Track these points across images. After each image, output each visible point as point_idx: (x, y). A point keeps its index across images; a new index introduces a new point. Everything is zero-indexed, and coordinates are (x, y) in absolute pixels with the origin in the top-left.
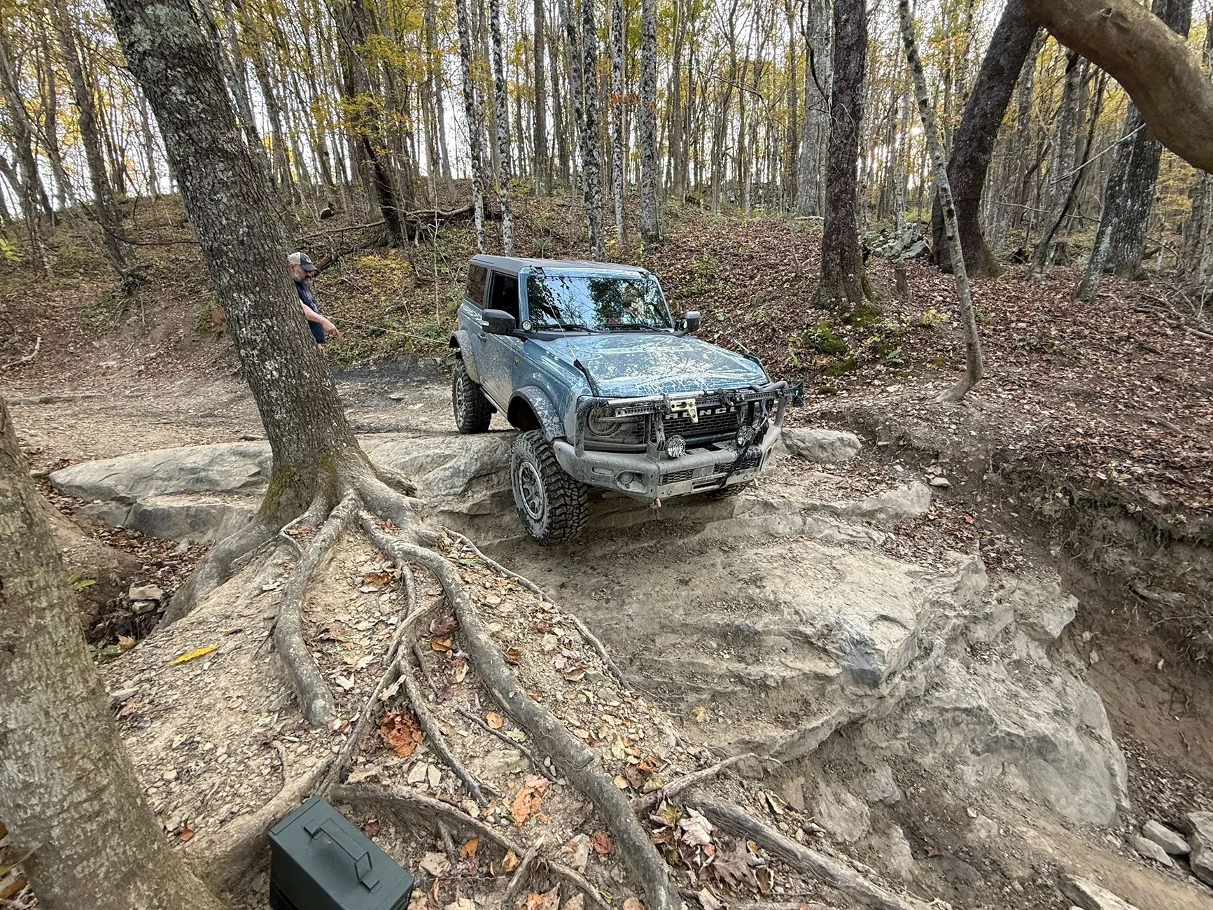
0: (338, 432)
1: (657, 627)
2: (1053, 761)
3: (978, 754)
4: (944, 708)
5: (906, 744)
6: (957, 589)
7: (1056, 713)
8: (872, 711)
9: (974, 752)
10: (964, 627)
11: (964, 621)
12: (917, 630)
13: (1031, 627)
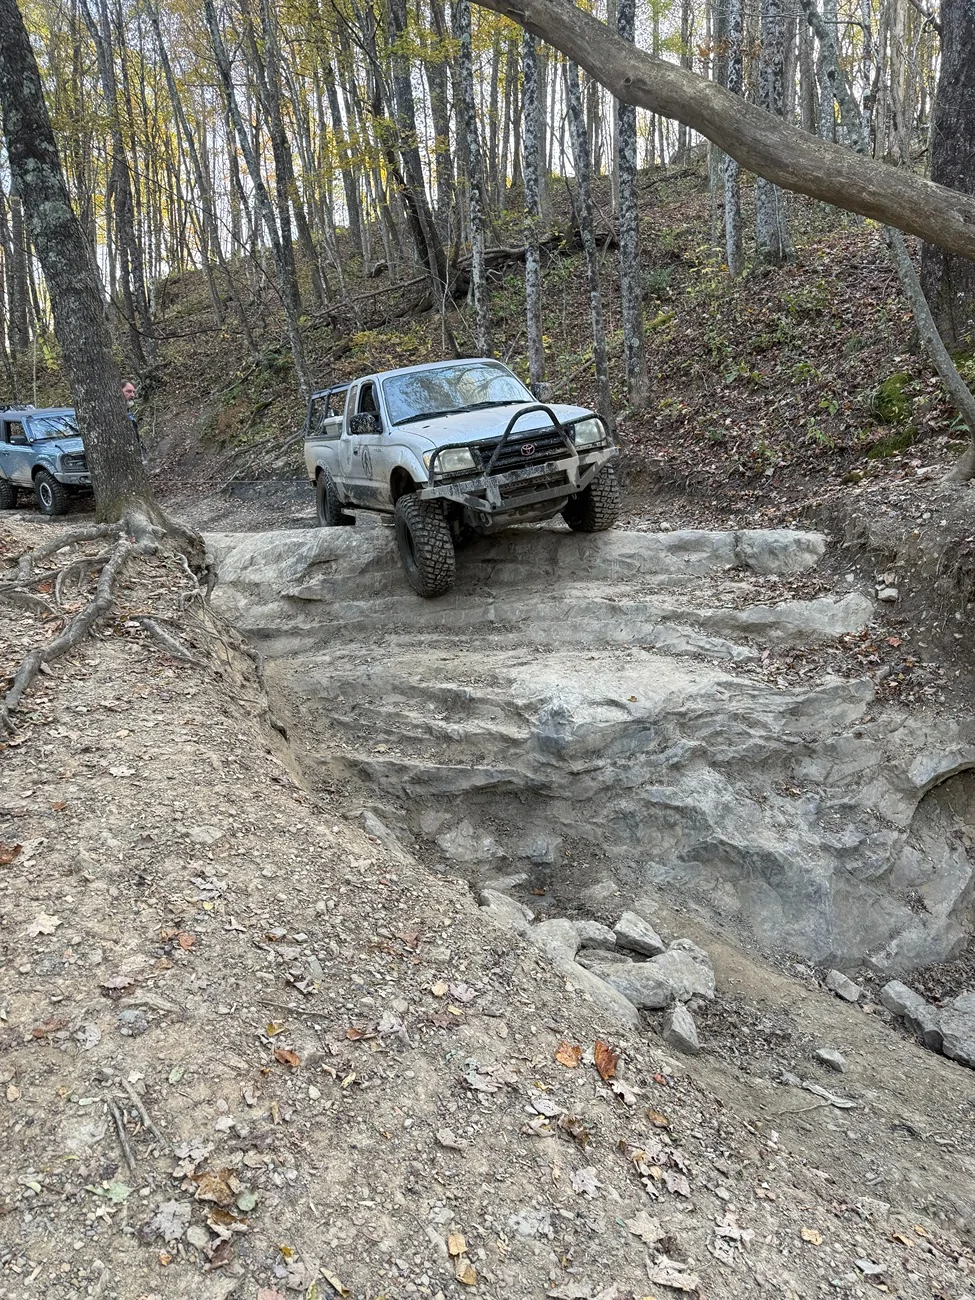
1: (389, 687)
2: (778, 885)
3: (684, 861)
4: (649, 802)
5: (599, 831)
6: (794, 712)
7: (826, 848)
8: (561, 786)
9: (681, 858)
10: (793, 760)
11: (784, 748)
12: (655, 723)
13: (891, 771)
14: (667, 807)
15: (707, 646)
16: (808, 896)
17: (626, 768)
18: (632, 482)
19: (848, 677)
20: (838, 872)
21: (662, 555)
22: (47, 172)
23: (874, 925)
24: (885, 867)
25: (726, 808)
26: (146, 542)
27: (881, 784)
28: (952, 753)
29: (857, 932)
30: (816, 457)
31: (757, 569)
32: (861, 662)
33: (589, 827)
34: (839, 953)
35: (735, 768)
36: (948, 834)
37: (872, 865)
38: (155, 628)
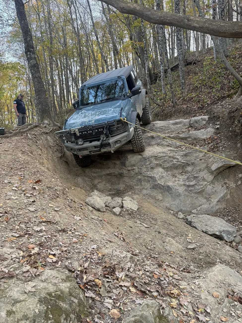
0: (46, 115)
2: (171, 193)
3: (151, 189)
4: (145, 176)
5: (134, 184)
6: (186, 155)
7: (184, 185)
8: (126, 174)
9: (150, 188)
10: (185, 167)
11: (182, 164)
12: (148, 158)
13: (208, 168)
14: (148, 177)
15: (171, 143)
16: (177, 196)
17: (141, 169)
18: (179, 114)
19: (201, 146)
20: (186, 190)
21: (170, 126)
22: (32, 54)
23: (195, 203)
24: (200, 190)
25: (163, 177)
26: (45, 125)
27: (206, 171)
28: (222, 162)
29: (190, 204)
30: (217, 100)
31: (193, 127)
32: (206, 143)
33: (132, 182)
34: (183, 209)
35: (169, 169)
36: (223, 183)
37: (197, 189)
38: (28, 134)
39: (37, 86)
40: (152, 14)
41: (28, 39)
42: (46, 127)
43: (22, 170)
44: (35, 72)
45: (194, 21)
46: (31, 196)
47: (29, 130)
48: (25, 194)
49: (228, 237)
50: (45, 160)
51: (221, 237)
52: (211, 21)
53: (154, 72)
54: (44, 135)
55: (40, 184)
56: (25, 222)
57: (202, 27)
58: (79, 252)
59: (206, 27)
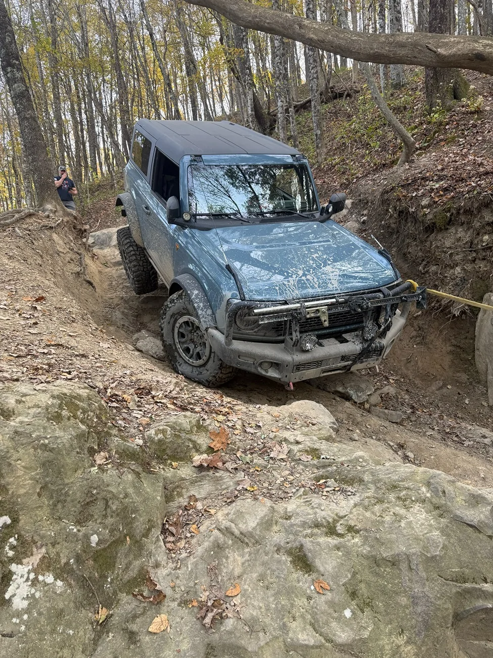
0: (49, 195)
22: (15, 71)
26: (47, 213)
30: (374, 171)
38: (17, 229)
39: (28, 137)
40: (241, 10)
41: (7, 40)
42: (48, 217)
43: (12, 282)
44: (24, 108)
45: (310, 29)
46: (30, 318)
47: (17, 221)
48: (20, 315)
49: (357, 395)
50: (50, 275)
51: (347, 396)
52: (336, 31)
53: (269, 112)
54: (46, 231)
55: (44, 302)
56: (26, 345)
57: (323, 41)
58: (104, 375)
59: (329, 42)
